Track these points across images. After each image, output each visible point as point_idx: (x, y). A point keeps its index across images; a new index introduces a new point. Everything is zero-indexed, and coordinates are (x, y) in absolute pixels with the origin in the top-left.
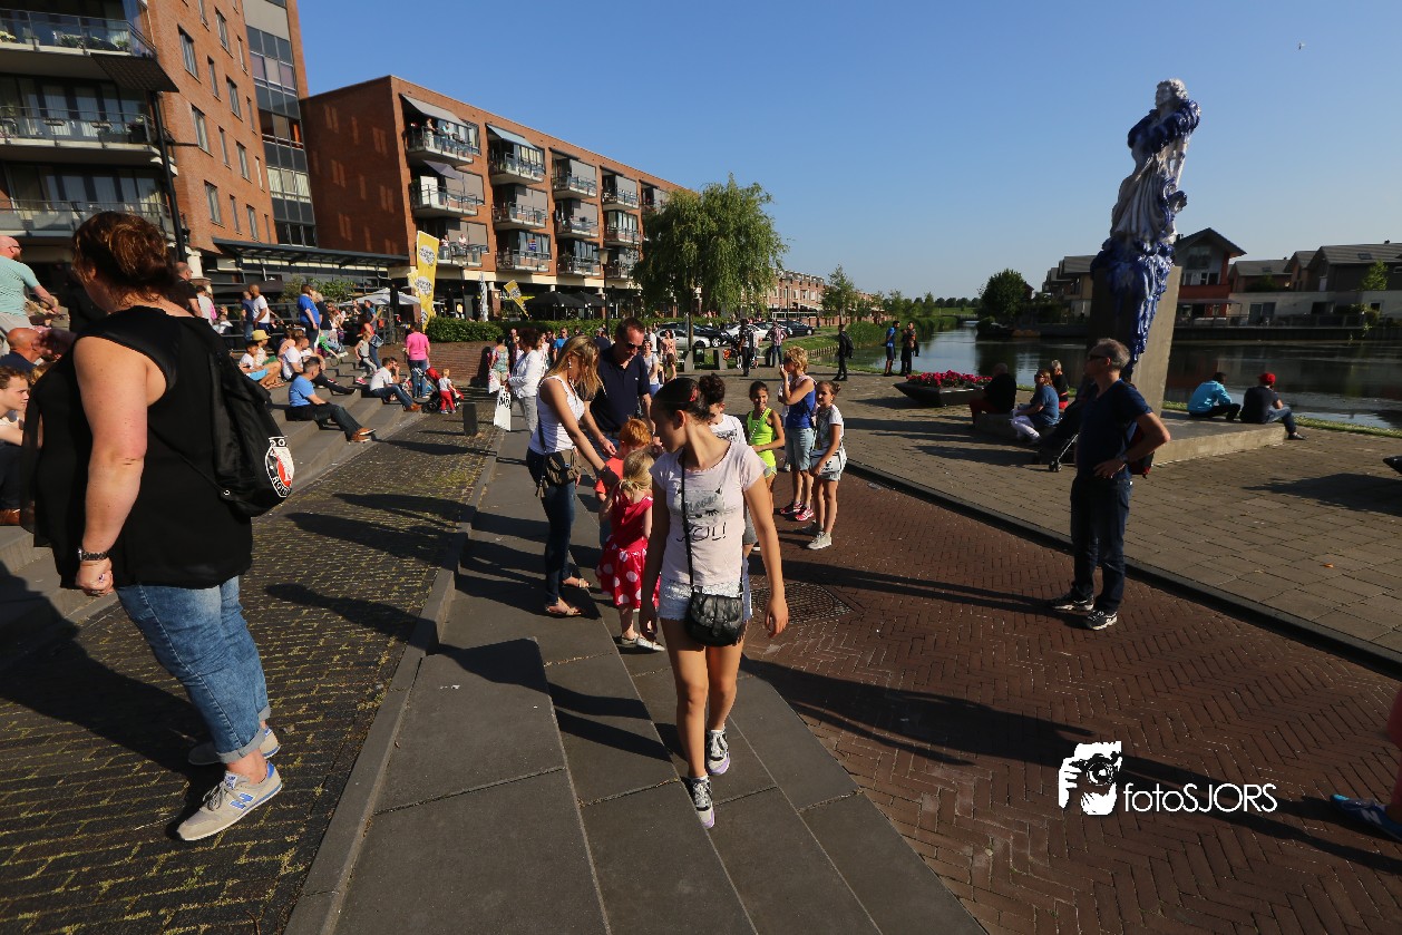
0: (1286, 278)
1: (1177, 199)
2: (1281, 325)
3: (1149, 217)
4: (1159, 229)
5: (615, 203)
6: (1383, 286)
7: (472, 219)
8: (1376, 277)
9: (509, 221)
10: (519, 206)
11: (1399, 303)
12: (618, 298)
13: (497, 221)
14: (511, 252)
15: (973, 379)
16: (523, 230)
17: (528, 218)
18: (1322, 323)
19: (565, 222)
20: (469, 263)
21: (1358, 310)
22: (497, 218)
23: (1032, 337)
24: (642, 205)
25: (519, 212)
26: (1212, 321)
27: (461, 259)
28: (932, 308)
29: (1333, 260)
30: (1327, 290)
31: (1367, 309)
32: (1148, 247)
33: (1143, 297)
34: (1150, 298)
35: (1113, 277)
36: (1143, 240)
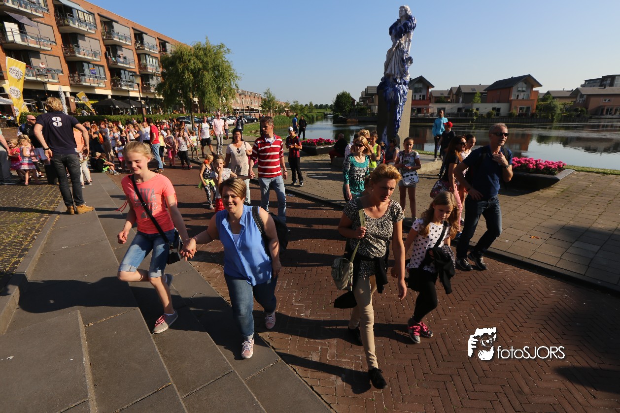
0: (449, 98)
1: (409, 60)
3: (399, 68)
4: (403, 73)
5: (144, 49)
6: (480, 101)
7: (48, 53)
8: (477, 98)
9: (75, 56)
10: (81, 47)
11: (485, 108)
12: (150, 103)
13: (66, 55)
14: (79, 75)
15: (331, 142)
16: (86, 62)
17: (88, 55)
18: (461, 116)
19: (114, 59)
20: (51, 80)
21: (472, 111)
22: (67, 53)
23: (355, 122)
24: (160, 51)
25: (81, 51)
26: (424, 115)
27: (43, 77)
28: (312, 109)
29: (464, 91)
30: (462, 102)
31: (475, 111)
32: (399, 81)
33: (398, 103)
34: (401, 104)
35: (386, 94)
36: (397, 78)
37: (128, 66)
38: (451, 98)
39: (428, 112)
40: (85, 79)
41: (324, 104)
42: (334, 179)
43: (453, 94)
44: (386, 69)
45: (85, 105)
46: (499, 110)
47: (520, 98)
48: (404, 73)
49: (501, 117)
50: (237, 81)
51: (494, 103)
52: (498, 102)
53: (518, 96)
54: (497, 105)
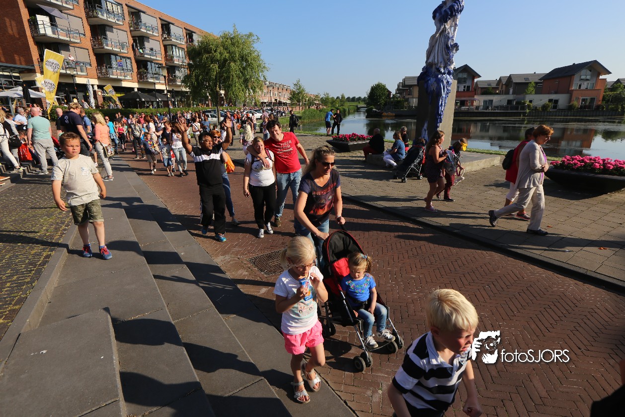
0: (497, 88)
1: (455, 47)
2: (495, 110)
3: (443, 56)
5: (171, 40)
6: (534, 92)
7: (77, 45)
8: (531, 89)
9: (103, 48)
10: (109, 39)
11: (540, 100)
12: (177, 96)
13: (95, 47)
14: (106, 67)
15: (365, 137)
16: (113, 54)
17: (116, 47)
18: (511, 109)
19: (141, 51)
20: (79, 73)
21: (524, 103)
22: (95, 46)
23: (391, 116)
24: (187, 42)
25: (109, 43)
26: (468, 108)
27: (72, 70)
28: (344, 102)
29: (515, 81)
30: (513, 94)
31: (527, 103)
32: (442, 70)
33: (441, 94)
34: (444, 96)
35: (427, 85)
36: (440, 67)
37: (155, 58)
38: (500, 89)
39: (472, 105)
40: (112, 71)
41: (357, 97)
42: (368, 178)
43: (502, 85)
44: (428, 58)
45: (112, 98)
46: (556, 101)
47: (583, 87)
48: (448, 62)
49: (559, 109)
50: (266, 73)
51: (551, 93)
52: (556, 93)
53: (580, 86)
54: (554, 97)
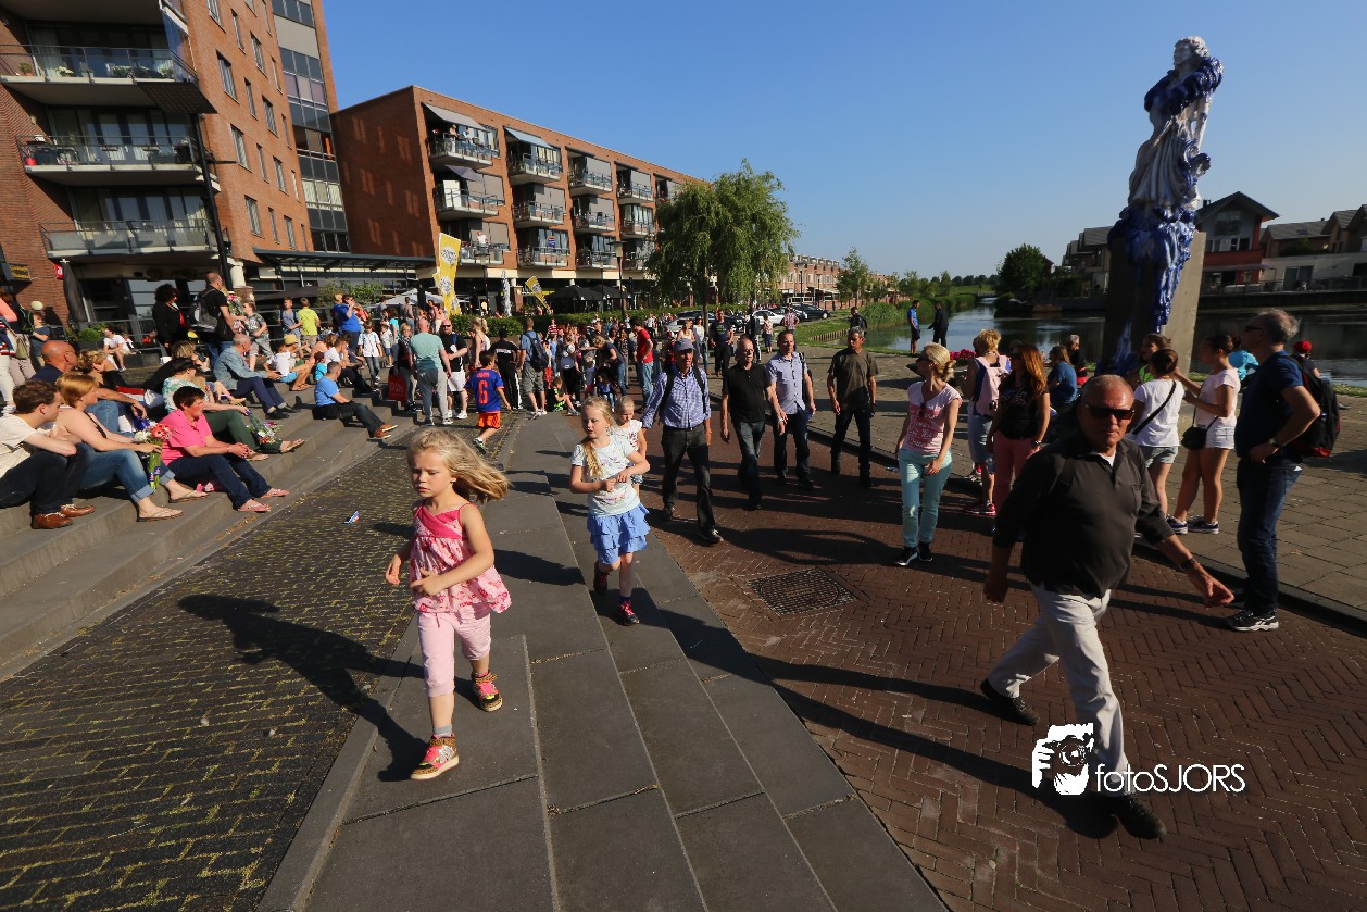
0: (1325, 240)
1: (1199, 162)
3: (1169, 183)
4: (1181, 194)
5: (631, 197)
7: (493, 219)
9: (528, 219)
10: (538, 205)
12: (635, 289)
13: (517, 220)
14: (531, 249)
17: (546, 216)
20: (493, 262)
22: (517, 217)
24: (657, 197)
25: (538, 210)
26: (1243, 288)
27: (483, 258)
28: (948, 287)
32: (1169, 214)
33: (1164, 265)
34: (1173, 267)
35: (1132, 247)
36: (1163, 207)
37: (604, 228)
38: (1333, 239)
39: (1255, 280)
40: (539, 255)
41: (976, 275)
43: (1340, 230)
44: (1133, 190)
45: (536, 298)
